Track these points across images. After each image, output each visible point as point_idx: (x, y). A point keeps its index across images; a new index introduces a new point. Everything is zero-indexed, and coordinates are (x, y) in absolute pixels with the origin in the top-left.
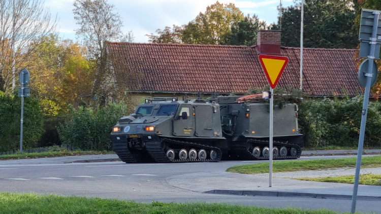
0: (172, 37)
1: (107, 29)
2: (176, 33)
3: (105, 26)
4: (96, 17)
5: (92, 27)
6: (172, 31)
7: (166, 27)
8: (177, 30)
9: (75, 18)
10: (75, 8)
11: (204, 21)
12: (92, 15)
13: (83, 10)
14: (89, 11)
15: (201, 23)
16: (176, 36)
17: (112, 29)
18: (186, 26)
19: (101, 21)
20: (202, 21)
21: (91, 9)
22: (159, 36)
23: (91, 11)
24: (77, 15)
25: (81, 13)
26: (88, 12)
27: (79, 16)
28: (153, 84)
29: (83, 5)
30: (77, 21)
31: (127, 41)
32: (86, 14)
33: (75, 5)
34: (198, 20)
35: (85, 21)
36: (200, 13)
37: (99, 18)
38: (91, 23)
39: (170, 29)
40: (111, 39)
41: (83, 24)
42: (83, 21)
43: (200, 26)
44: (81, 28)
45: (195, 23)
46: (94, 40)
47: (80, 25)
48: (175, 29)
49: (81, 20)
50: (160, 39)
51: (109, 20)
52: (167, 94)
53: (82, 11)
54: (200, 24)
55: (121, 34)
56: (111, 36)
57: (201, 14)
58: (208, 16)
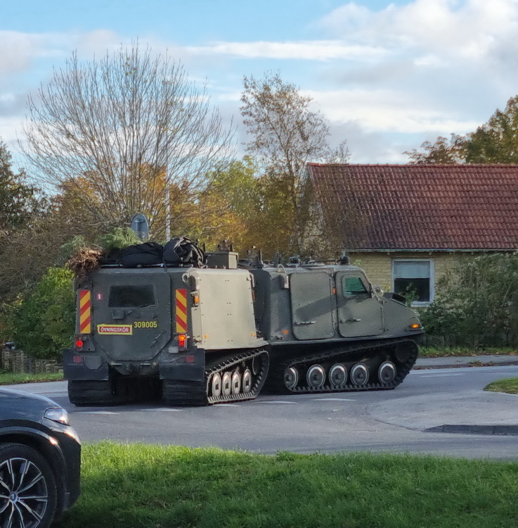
0: (450, 155)
1: (301, 140)
2: (457, 148)
3: (298, 135)
4: (282, 120)
5: (275, 138)
6: (449, 144)
7: (440, 138)
8: (459, 142)
9: (244, 122)
10: (245, 105)
11: (505, 125)
12: (274, 117)
13: (258, 108)
14: (269, 109)
15: (498, 128)
16: (457, 153)
17: (310, 140)
18: (473, 136)
19: (290, 127)
20: (500, 126)
21: (271, 106)
22: (427, 153)
23: (273, 110)
24: (247, 117)
25: (255, 114)
26: (266, 111)
27: (252, 119)
28: (392, 236)
29: (259, 99)
30: (248, 128)
31: (338, 160)
32: (263, 115)
33: (244, 100)
34: (492, 123)
35: (262, 127)
36: (497, 110)
37: (286, 121)
38: (273, 131)
39: (446, 141)
40: (309, 157)
41: (259, 133)
42: (259, 128)
43: (498, 134)
44: (255, 140)
45: (488, 128)
46: (280, 161)
47: (254, 134)
48: (454, 140)
49: (256, 127)
50: (429, 159)
51: (304, 123)
52: (417, 253)
53: (257, 110)
54: (496, 130)
55: (325, 149)
56: (308, 152)
57: (499, 114)
58: (510, 116)
